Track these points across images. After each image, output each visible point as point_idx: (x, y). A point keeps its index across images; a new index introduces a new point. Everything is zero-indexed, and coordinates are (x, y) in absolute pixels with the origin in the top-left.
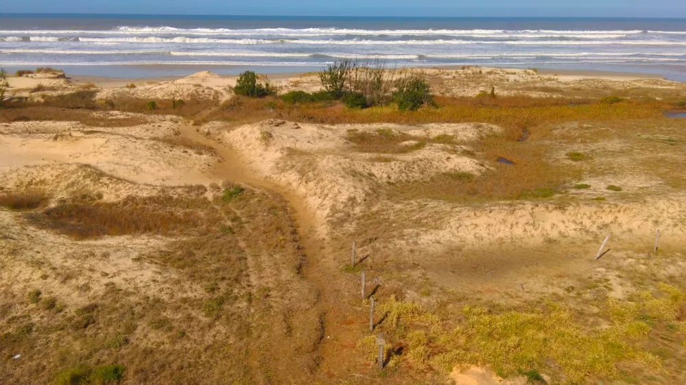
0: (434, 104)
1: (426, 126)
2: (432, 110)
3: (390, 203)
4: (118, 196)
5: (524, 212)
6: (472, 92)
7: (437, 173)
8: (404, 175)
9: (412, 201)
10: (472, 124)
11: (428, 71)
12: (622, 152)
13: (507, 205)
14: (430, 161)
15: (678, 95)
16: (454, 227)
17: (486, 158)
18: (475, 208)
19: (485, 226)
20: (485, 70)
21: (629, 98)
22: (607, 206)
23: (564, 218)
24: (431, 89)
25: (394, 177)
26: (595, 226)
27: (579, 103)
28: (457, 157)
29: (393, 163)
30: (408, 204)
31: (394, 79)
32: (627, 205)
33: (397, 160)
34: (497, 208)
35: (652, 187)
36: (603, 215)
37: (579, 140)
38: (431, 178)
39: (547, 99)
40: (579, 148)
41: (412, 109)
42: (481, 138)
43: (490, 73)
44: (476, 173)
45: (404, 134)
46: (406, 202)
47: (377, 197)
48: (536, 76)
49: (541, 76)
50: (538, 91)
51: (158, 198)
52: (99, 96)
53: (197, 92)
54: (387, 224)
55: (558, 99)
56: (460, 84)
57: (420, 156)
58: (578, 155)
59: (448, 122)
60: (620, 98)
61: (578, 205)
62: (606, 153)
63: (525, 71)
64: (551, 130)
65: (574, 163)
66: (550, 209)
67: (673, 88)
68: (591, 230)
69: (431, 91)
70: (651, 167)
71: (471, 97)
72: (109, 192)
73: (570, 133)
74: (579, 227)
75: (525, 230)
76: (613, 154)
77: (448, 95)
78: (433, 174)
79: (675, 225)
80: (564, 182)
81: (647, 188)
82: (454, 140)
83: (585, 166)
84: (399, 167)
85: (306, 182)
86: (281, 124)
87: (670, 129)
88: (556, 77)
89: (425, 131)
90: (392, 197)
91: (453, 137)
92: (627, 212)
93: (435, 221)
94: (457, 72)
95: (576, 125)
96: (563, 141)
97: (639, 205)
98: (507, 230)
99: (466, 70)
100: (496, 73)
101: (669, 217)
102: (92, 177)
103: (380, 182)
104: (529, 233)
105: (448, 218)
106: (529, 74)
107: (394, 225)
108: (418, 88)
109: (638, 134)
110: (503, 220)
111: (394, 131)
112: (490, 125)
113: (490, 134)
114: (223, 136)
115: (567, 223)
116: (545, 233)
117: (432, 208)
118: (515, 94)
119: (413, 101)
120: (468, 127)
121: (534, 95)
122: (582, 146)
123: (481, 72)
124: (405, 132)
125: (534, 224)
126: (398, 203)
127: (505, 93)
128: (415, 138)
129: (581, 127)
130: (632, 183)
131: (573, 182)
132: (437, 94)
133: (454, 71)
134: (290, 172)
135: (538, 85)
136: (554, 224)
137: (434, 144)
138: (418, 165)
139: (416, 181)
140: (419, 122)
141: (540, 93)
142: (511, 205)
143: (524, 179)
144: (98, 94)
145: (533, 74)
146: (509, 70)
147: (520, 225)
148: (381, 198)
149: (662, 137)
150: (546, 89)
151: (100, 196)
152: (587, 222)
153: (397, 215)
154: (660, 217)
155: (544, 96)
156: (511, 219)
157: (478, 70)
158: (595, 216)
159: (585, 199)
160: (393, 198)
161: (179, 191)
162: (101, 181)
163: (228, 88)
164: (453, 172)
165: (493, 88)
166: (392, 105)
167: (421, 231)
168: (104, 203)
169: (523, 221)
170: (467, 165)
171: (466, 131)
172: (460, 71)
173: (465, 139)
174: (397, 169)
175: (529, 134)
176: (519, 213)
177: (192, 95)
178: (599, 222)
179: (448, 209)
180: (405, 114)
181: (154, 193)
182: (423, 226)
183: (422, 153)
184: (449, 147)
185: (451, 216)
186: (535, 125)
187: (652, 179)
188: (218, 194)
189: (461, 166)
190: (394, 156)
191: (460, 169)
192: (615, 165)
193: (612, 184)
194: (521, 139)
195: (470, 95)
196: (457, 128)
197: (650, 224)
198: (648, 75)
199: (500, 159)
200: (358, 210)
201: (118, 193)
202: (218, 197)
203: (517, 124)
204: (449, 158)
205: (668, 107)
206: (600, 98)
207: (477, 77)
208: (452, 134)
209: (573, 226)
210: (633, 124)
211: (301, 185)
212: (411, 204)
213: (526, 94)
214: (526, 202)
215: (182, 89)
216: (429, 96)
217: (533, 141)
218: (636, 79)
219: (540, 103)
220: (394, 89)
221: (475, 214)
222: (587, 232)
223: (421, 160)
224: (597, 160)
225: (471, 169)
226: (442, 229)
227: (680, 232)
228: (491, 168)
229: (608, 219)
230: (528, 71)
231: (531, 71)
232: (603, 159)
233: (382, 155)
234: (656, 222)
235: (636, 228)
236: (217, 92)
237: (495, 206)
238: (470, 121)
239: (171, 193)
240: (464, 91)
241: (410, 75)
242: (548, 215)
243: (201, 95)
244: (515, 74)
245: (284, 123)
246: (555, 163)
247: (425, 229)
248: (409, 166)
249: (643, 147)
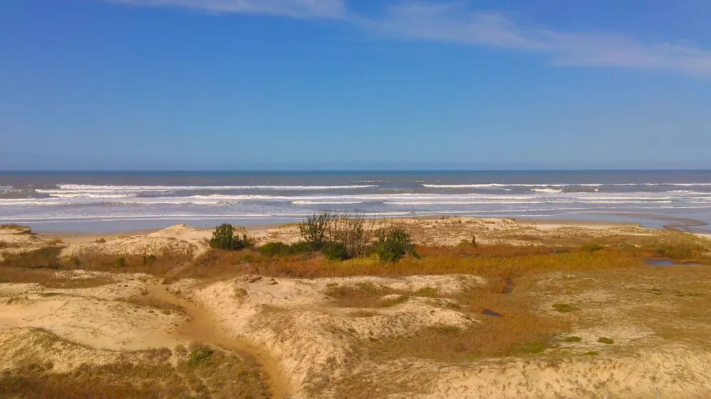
0: (415, 255)
1: (408, 278)
2: (414, 260)
3: (373, 364)
4: (71, 365)
5: (516, 371)
6: (454, 241)
7: (422, 327)
8: (386, 330)
9: (397, 361)
10: (455, 276)
11: (408, 221)
12: (609, 302)
13: (497, 363)
14: (413, 315)
15: (656, 242)
16: (442, 390)
17: (472, 311)
18: (464, 368)
19: (475, 388)
20: (464, 220)
21: (608, 246)
22: (600, 362)
23: (557, 376)
24: (411, 238)
25: (376, 332)
26: (591, 385)
27: (559, 251)
28: (441, 310)
29: (374, 317)
30: (392, 365)
31: (374, 229)
32: (621, 361)
33: (379, 315)
34: (487, 367)
35: (644, 338)
36: (598, 372)
37: (564, 291)
38: (417, 332)
39: (528, 248)
40: (565, 299)
41: (393, 260)
42: (465, 290)
43: (469, 222)
44: (463, 327)
45: (386, 287)
46: (390, 362)
47: (358, 357)
48: (516, 225)
49: (521, 225)
50: (518, 240)
51: (116, 366)
52: (64, 253)
53: (171, 246)
54: (369, 388)
55: (539, 247)
56: (440, 233)
57: (403, 310)
58: (566, 306)
59: (430, 274)
60: (600, 245)
61: (571, 361)
62: (592, 304)
63: (504, 221)
64: (536, 281)
65: (562, 314)
66: (543, 366)
67: (650, 235)
68: (588, 389)
69: (412, 241)
70: (639, 317)
71: (452, 246)
72: (60, 359)
73: (554, 283)
74: (575, 386)
75: (518, 392)
76: (600, 304)
77: (429, 244)
78: (417, 329)
79: (674, 381)
80: (554, 335)
81: (639, 339)
82: (438, 293)
83: (574, 317)
84: (381, 322)
85: (282, 341)
86: (256, 280)
87: (653, 278)
88: (534, 226)
89: (408, 283)
90: (375, 356)
91: (435, 290)
92: (623, 368)
93: (422, 384)
94: (437, 222)
95: (559, 275)
96: (548, 292)
97: (633, 359)
98: (500, 391)
99: (445, 220)
100: (475, 223)
101: (665, 373)
102: (43, 343)
103: (361, 338)
104: (522, 395)
105: (436, 379)
106: (508, 223)
107: (377, 390)
108: (399, 238)
109: (622, 284)
110: (494, 381)
111: (375, 284)
112: (474, 277)
113: (475, 286)
114: (194, 295)
115: (562, 383)
116: (540, 394)
117: (418, 368)
118: (496, 242)
119: (393, 251)
120: (451, 279)
121: (515, 243)
122: (568, 297)
123: (460, 222)
124: (387, 286)
125: (527, 384)
126: (381, 363)
127: (486, 242)
128: (397, 292)
129: (565, 278)
130: (624, 334)
131: (563, 334)
132: (418, 243)
133: (434, 221)
134: (264, 330)
135: (518, 234)
136: (548, 384)
137: (418, 298)
138: (401, 319)
139: (399, 337)
140: (400, 274)
141: (520, 241)
142: (501, 363)
143: (512, 332)
144: (64, 250)
145: (511, 223)
146: (488, 220)
147: (512, 386)
148: (362, 358)
149: (647, 286)
150: (526, 238)
151: (50, 365)
152: (583, 381)
153: (380, 378)
154: (656, 372)
155: (525, 245)
156: (502, 379)
157: (457, 220)
158: (590, 374)
159: (578, 354)
160: (376, 358)
161: (141, 356)
162: (53, 347)
163: (203, 241)
164: (438, 326)
165: (474, 237)
166: (373, 255)
167: (407, 395)
168: (54, 374)
169: (514, 381)
170: (452, 318)
171: (449, 284)
172: (440, 221)
173: (449, 291)
174: (379, 324)
175: (514, 285)
176: (510, 372)
177: (165, 250)
178: (595, 380)
179: (435, 369)
180: (387, 265)
181: (112, 360)
182: (409, 390)
183: (405, 307)
184: (433, 300)
185: (439, 378)
186: (519, 276)
187: (642, 330)
188: (184, 358)
189: (446, 320)
190: (376, 310)
191: (445, 322)
192: (603, 316)
193: (603, 336)
194: (506, 291)
195: (451, 244)
196: (439, 280)
197: (648, 380)
198: (624, 223)
199: (486, 312)
200: (337, 373)
201: (71, 361)
202: (184, 362)
203: (500, 275)
204: (433, 311)
205: (648, 254)
206: (580, 246)
207: (457, 227)
208: (434, 287)
209: (568, 386)
210: (615, 273)
211: (276, 345)
212: (396, 364)
213: (507, 243)
214: (517, 359)
215: (155, 243)
216: (410, 245)
217: (517, 293)
218: (612, 227)
219: (522, 253)
220: (375, 239)
221: (464, 375)
222: (584, 391)
223: (404, 314)
224: (584, 311)
225: (456, 322)
226: (429, 393)
227: (679, 389)
228: (478, 321)
229: (604, 376)
230: (506, 220)
231: (510, 221)
232: (590, 310)
233: (364, 310)
234: (654, 379)
235: (634, 386)
236: (191, 246)
237: (484, 365)
238: (453, 273)
239: (131, 358)
240: (445, 240)
241: (390, 225)
242: (542, 374)
243: (174, 249)
244: (494, 223)
245: (260, 279)
246: (543, 315)
247: (411, 393)
248: (393, 321)
249: (629, 297)
